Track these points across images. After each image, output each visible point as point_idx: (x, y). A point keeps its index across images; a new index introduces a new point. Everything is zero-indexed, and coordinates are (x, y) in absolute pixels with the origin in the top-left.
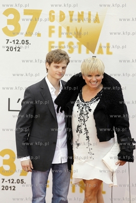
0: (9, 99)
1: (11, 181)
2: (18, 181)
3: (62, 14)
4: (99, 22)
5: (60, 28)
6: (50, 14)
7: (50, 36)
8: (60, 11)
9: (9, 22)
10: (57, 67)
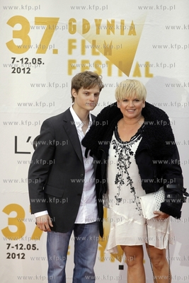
0: (16, 137)
1: (19, 247)
2: (29, 247)
3: (86, 23)
4: (135, 34)
5: (83, 42)
6: (70, 24)
7: (70, 52)
8: (84, 20)
9: (16, 34)
10: (88, 94)
